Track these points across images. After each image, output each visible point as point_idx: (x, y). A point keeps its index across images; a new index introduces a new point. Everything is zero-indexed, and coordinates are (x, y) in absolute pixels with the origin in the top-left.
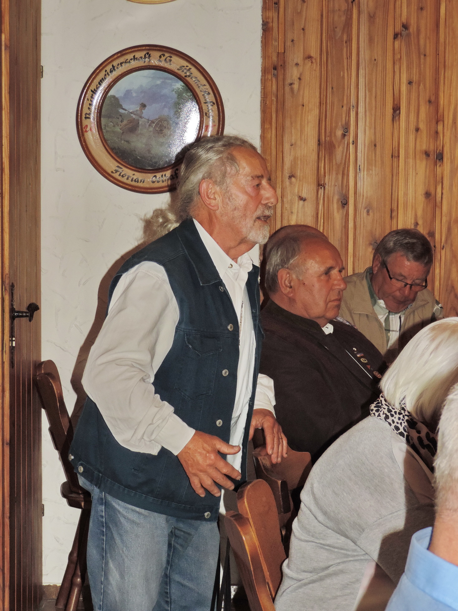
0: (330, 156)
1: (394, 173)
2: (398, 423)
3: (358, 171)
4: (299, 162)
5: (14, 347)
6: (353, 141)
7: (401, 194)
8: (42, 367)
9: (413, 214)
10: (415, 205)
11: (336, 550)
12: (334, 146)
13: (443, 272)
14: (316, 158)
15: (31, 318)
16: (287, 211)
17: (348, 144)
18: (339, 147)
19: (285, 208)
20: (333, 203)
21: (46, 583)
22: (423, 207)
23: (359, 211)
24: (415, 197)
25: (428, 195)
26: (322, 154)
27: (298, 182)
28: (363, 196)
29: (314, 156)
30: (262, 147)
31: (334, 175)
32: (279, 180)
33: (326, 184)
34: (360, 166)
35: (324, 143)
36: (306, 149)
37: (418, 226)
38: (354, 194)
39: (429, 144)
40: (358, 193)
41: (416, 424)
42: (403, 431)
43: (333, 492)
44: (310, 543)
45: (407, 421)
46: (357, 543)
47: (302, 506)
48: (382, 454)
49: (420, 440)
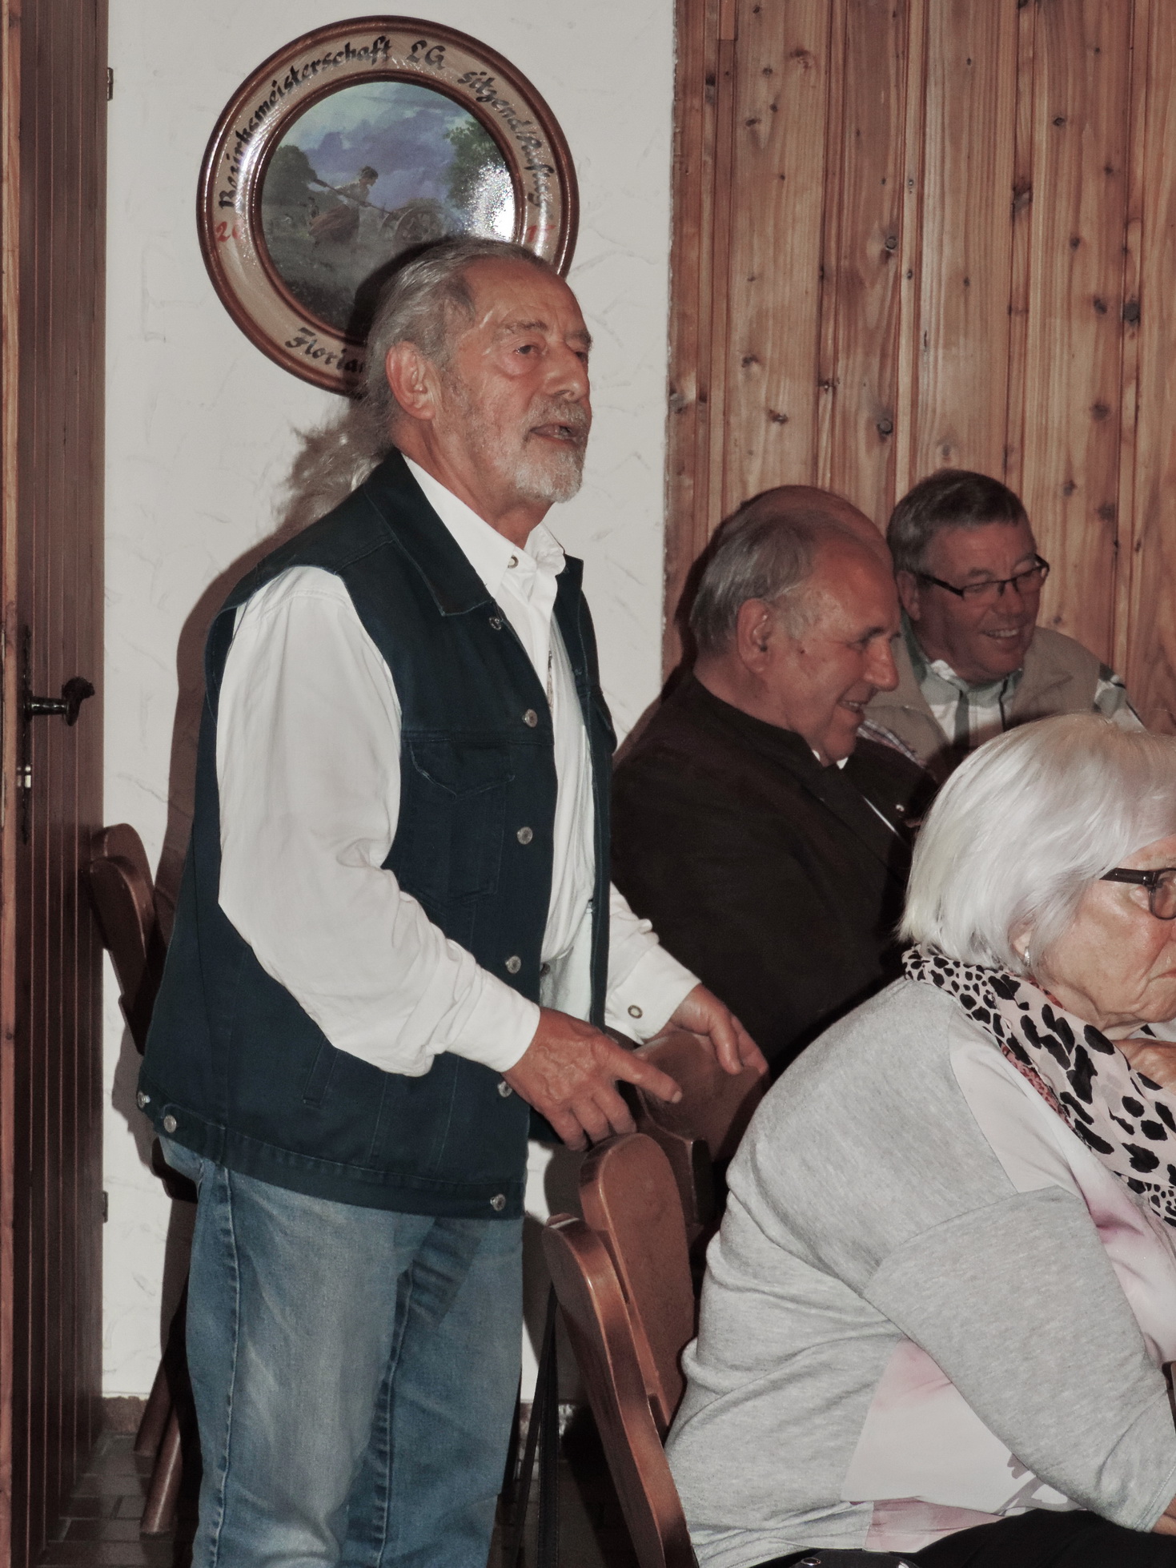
0: (849, 308)
1: (1014, 353)
2: (967, 988)
3: (922, 346)
4: (771, 322)
5: (29, 789)
6: (910, 271)
7: (1031, 408)
8: (103, 842)
9: (1063, 456)
10: (1068, 437)
11: (813, 1311)
12: (861, 283)
13: (1136, 607)
14: (815, 313)
15: (72, 717)
16: (737, 450)
17: (897, 278)
18: (873, 284)
19: (733, 441)
20: (856, 431)
21: (109, 1393)
22: (1089, 440)
23: (924, 450)
24: (1068, 415)
25: (1100, 410)
26: (830, 302)
27: (767, 374)
28: (934, 411)
29: (809, 308)
30: (673, 283)
31: (860, 357)
32: (719, 368)
33: (838, 380)
34: (925, 335)
35: (835, 273)
36: (787, 289)
37: (1075, 491)
38: (912, 406)
39: (1106, 277)
40: (920, 403)
41: (1016, 985)
42: (985, 1006)
43: (804, 1162)
44: (748, 1294)
45: (992, 980)
46: (867, 1293)
47: (731, 1200)
48: (923, 1067)
49: (1027, 1024)
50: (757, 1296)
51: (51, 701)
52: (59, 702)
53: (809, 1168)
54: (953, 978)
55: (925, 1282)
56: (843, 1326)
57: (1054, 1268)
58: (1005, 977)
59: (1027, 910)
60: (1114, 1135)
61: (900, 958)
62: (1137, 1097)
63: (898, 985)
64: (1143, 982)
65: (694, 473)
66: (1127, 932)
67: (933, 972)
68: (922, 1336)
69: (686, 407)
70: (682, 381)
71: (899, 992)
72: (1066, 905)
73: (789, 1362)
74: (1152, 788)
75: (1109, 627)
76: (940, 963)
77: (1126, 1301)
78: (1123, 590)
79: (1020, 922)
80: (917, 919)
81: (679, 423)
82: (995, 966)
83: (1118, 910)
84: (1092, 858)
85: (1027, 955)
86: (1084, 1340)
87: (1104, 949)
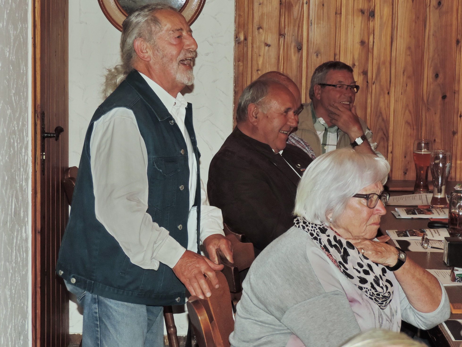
0: (289, 13)
1: (337, 26)
2: (312, 230)
3: (310, 24)
4: (265, 17)
5: (44, 159)
6: (307, 2)
7: (342, 42)
8: (68, 172)
9: (352, 57)
10: (353, 51)
11: (267, 325)
12: (292, 5)
13: (373, 102)
14: (278, 14)
15: (57, 138)
16: (256, 54)
17: (303, 4)
18: (296, 6)
19: (254, 52)
20: (291, 49)
21: (71, 333)
22: (359, 52)
23: (311, 54)
24: (353, 44)
25: (362, 43)
26: (283, 10)
27: (265, 32)
28: (314, 43)
29: (277, 13)
30: (236, 6)
31: (292, 27)
32: (250, 30)
33: (285, 34)
34: (311, 21)
35: (284, 2)
36: (270, 7)
37: (355, 67)
38: (307, 42)
39: (364, 4)
40: (310, 41)
41: (326, 230)
42: (317, 236)
43: (264, 282)
44: (248, 320)
45: (319, 228)
46: (281, 321)
47: (243, 292)
48: (299, 255)
49: (329, 241)
50: (250, 320)
51: (50, 134)
52: (53, 134)
53: (265, 284)
54: (308, 227)
55: (298, 318)
56: (275, 330)
57: (336, 315)
58: (323, 227)
59: (331, 207)
60: (355, 274)
61: (293, 221)
62: (361, 262)
63: (293, 228)
64: (365, 227)
65: (243, 61)
66: (360, 212)
67: (302, 225)
68: (298, 334)
69: (241, 42)
70: (240, 34)
71: (293, 230)
72: (342, 205)
73: (259, 341)
74: (367, 170)
75: (365, 106)
76: (304, 223)
77: (358, 324)
78: (369, 96)
79: (329, 210)
80: (298, 209)
81: (239, 47)
82: (321, 224)
83: (358, 206)
84: (350, 191)
85: (331, 219)
86: (344, 336)
87: (353, 217)
